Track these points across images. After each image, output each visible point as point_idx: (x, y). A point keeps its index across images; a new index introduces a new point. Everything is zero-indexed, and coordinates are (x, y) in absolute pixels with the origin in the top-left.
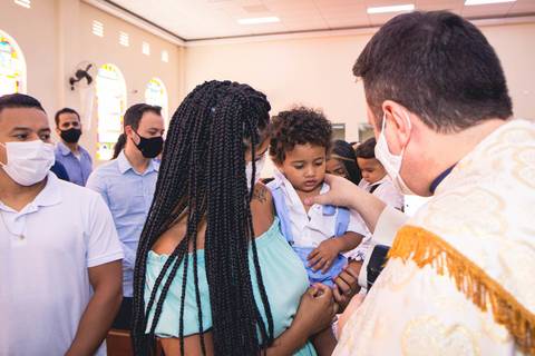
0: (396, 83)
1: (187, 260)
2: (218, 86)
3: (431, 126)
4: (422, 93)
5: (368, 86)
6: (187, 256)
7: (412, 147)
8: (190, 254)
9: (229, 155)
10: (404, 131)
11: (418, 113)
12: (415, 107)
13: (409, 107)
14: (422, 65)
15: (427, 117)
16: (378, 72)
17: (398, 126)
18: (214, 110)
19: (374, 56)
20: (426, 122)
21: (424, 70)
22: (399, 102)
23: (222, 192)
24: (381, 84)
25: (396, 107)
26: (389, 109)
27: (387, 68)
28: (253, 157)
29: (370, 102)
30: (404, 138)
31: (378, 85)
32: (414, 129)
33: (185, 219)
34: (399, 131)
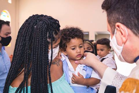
0: (122, 16)
1: (24, 90)
2: (38, 17)
3: (136, 35)
4: (133, 21)
5: (109, 15)
6: (24, 88)
7: (128, 43)
8: (25, 87)
9: (41, 46)
10: (125, 36)
11: (131, 29)
12: (130, 27)
13: (127, 26)
14: (134, 9)
15: (135, 31)
16: (114, 9)
17: (122, 34)
18: (35, 27)
19: (112, 3)
20: (134, 33)
21: (134, 11)
22: (123, 24)
23: (37, 61)
24: (115, 15)
25: (122, 26)
26: (118, 26)
27: (118, 8)
28: (52, 47)
29: (109, 22)
30: (124, 39)
31: (114, 15)
32: (129, 35)
33: (23, 73)
34: (122, 36)
